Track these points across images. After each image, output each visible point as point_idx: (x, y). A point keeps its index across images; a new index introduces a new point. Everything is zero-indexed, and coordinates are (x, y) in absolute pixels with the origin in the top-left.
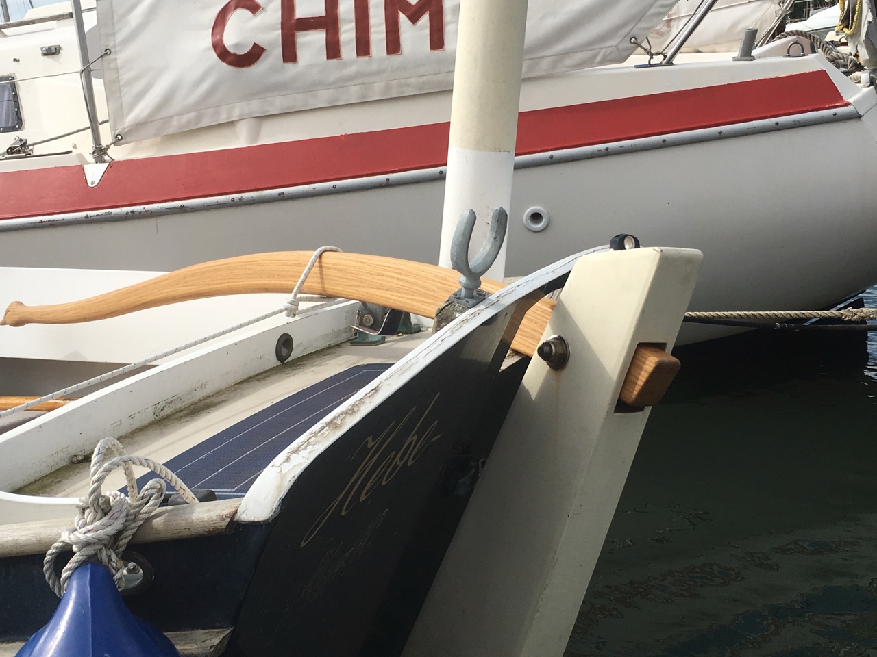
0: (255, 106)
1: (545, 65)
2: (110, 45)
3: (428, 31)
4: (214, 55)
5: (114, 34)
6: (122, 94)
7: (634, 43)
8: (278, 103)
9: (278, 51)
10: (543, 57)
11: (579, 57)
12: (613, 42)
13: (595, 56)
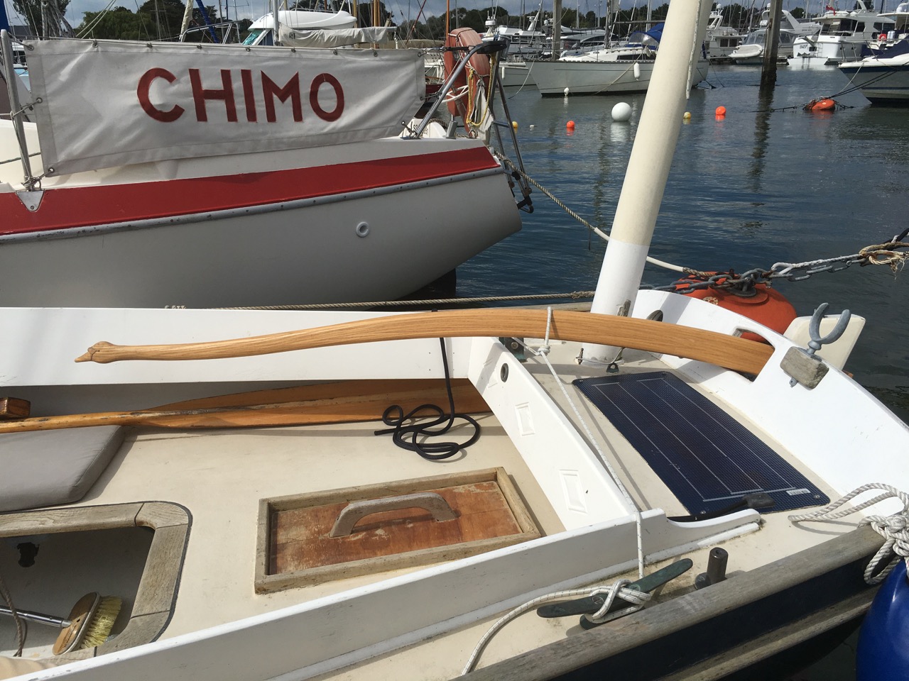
0: (175, 151)
1: (360, 135)
2: (42, 94)
3: (292, 109)
4: (142, 111)
5: (45, 86)
6: (55, 135)
7: (403, 125)
8: (193, 150)
9: (193, 112)
10: (359, 130)
11: (378, 131)
12: (394, 124)
13: (386, 131)
